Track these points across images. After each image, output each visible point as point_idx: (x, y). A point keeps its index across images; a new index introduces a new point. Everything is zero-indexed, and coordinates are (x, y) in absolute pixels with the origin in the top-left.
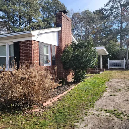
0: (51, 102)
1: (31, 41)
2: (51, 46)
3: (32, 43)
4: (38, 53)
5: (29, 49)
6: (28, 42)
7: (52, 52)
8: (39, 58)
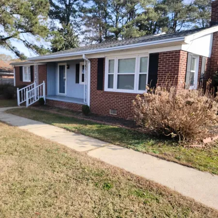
0: (212, 139)
1: (178, 52)
2: (200, 58)
3: (179, 55)
4: (185, 69)
5: (173, 64)
6: (173, 53)
7: (200, 68)
8: (186, 77)
